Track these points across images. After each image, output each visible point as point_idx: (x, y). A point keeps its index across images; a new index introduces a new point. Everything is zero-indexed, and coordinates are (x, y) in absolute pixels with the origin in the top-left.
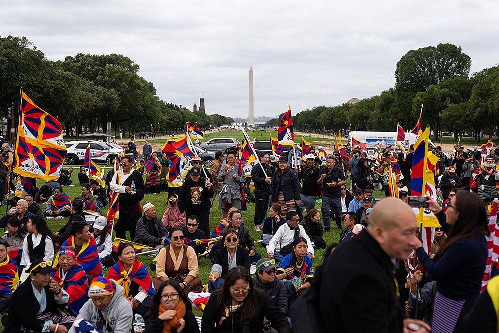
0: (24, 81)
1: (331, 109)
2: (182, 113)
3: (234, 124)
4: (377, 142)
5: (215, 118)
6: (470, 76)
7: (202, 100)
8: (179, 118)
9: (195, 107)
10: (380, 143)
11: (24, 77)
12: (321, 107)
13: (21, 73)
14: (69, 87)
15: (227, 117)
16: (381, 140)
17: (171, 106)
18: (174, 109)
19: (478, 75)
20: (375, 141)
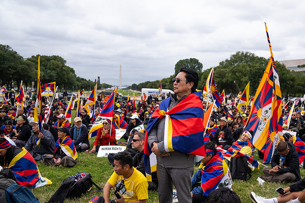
0: (7, 65)
1: (152, 82)
2: (88, 82)
3: (113, 88)
4: (153, 93)
5: (104, 85)
6: (202, 71)
7: (99, 77)
8: (87, 84)
9: (96, 80)
10: (154, 93)
11: (7, 63)
12: (148, 82)
13: (5, 61)
14: (29, 68)
15: (110, 85)
16: (154, 92)
17: (83, 79)
18: (84, 80)
19: (205, 71)
20: (152, 92)
